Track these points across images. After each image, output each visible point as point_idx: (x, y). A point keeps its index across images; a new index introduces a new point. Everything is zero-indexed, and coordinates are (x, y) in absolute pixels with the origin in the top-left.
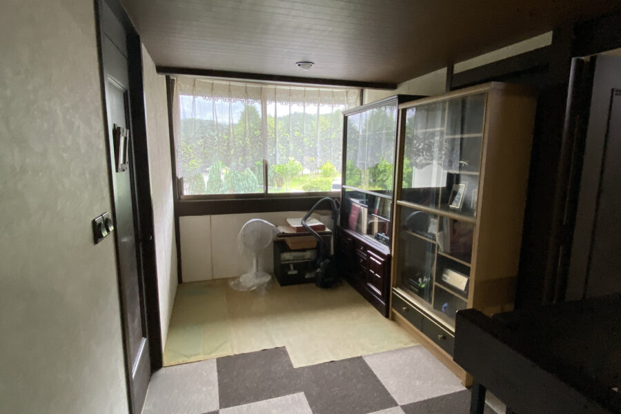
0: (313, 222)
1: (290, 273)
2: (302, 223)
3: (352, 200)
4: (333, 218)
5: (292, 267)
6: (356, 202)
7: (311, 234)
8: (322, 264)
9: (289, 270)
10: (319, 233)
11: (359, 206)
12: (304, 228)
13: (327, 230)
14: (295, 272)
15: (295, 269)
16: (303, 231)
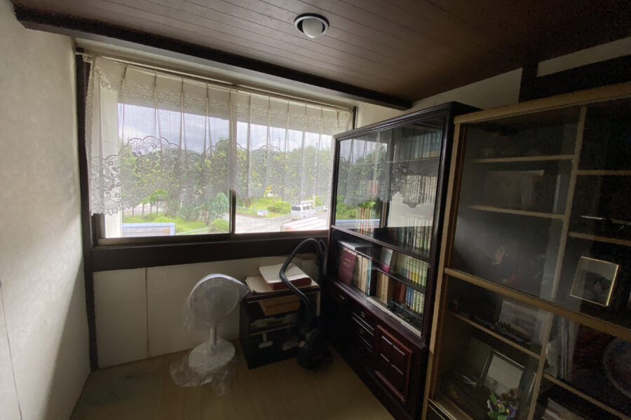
0: (296, 274)
1: (261, 346)
2: (281, 277)
3: (343, 243)
4: (317, 265)
5: (265, 338)
6: (350, 247)
7: (292, 292)
8: (308, 335)
9: (262, 341)
10: (302, 290)
11: (355, 254)
12: (284, 284)
13: (314, 284)
14: (270, 344)
15: (268, 340)
16: (282, 289)
